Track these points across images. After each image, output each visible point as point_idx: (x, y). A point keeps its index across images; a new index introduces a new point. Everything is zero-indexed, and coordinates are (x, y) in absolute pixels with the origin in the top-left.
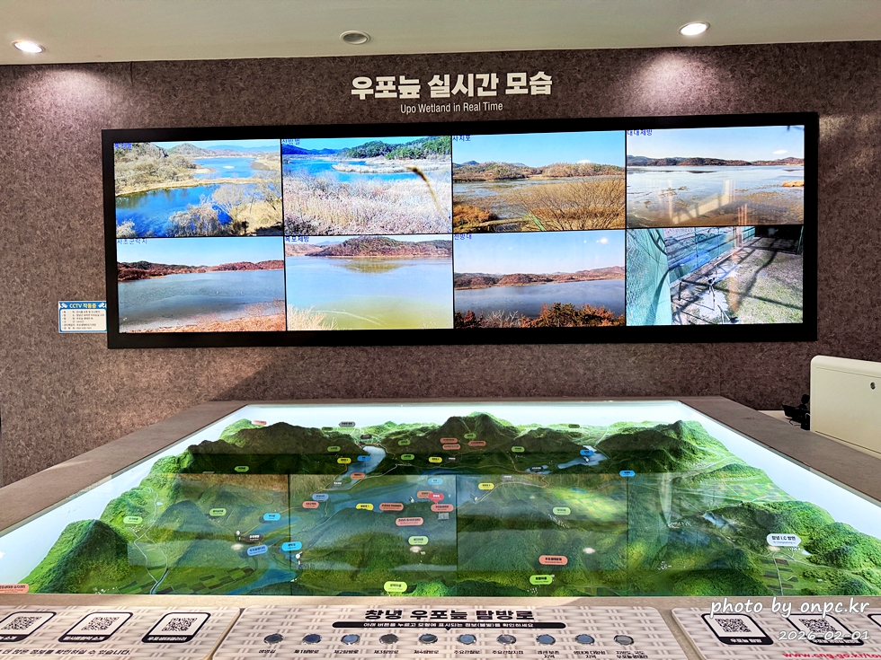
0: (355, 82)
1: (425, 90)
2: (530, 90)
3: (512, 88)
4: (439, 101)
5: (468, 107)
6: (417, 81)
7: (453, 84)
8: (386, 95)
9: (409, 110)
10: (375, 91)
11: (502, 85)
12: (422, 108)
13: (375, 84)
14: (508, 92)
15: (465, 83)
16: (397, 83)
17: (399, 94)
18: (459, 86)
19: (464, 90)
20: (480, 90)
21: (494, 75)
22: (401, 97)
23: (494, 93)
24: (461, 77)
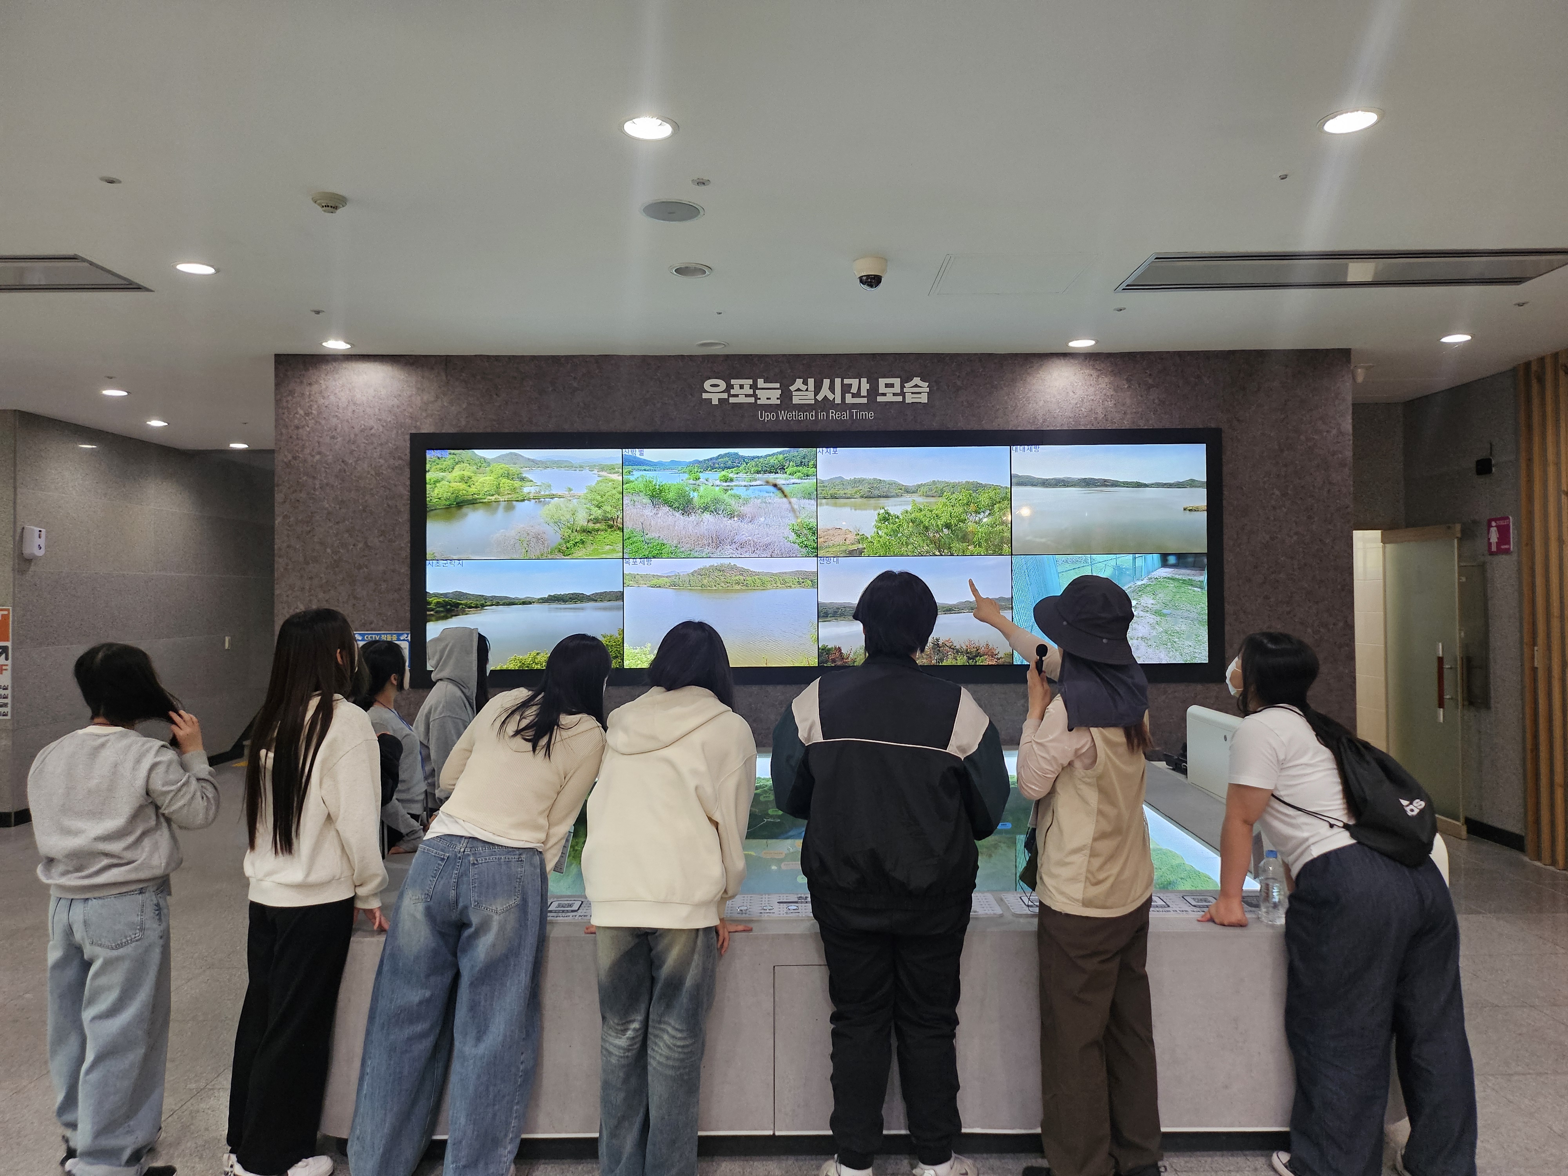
0: (707, 385)
1: (786, 396)
2: (904, 398)
3: (884, 394)
4: (802, 408)
5: (833, 415)
6: (778, 385)
7: (818, 388)
8: (742, 399)
9: (768, 417)
10: (730, 395)
11: (874, 391)
12: (783, 416)
13: (730, 387)
14: (880, 399)
15: (832, 389)
16: (754, 387)
17: (757, 399)
18: (825, 391)
19: (831, 397)
20: (848, 396)
21: (864, 381)
22: (759, 402)
23: (865, 401)
24: (826, 382)
